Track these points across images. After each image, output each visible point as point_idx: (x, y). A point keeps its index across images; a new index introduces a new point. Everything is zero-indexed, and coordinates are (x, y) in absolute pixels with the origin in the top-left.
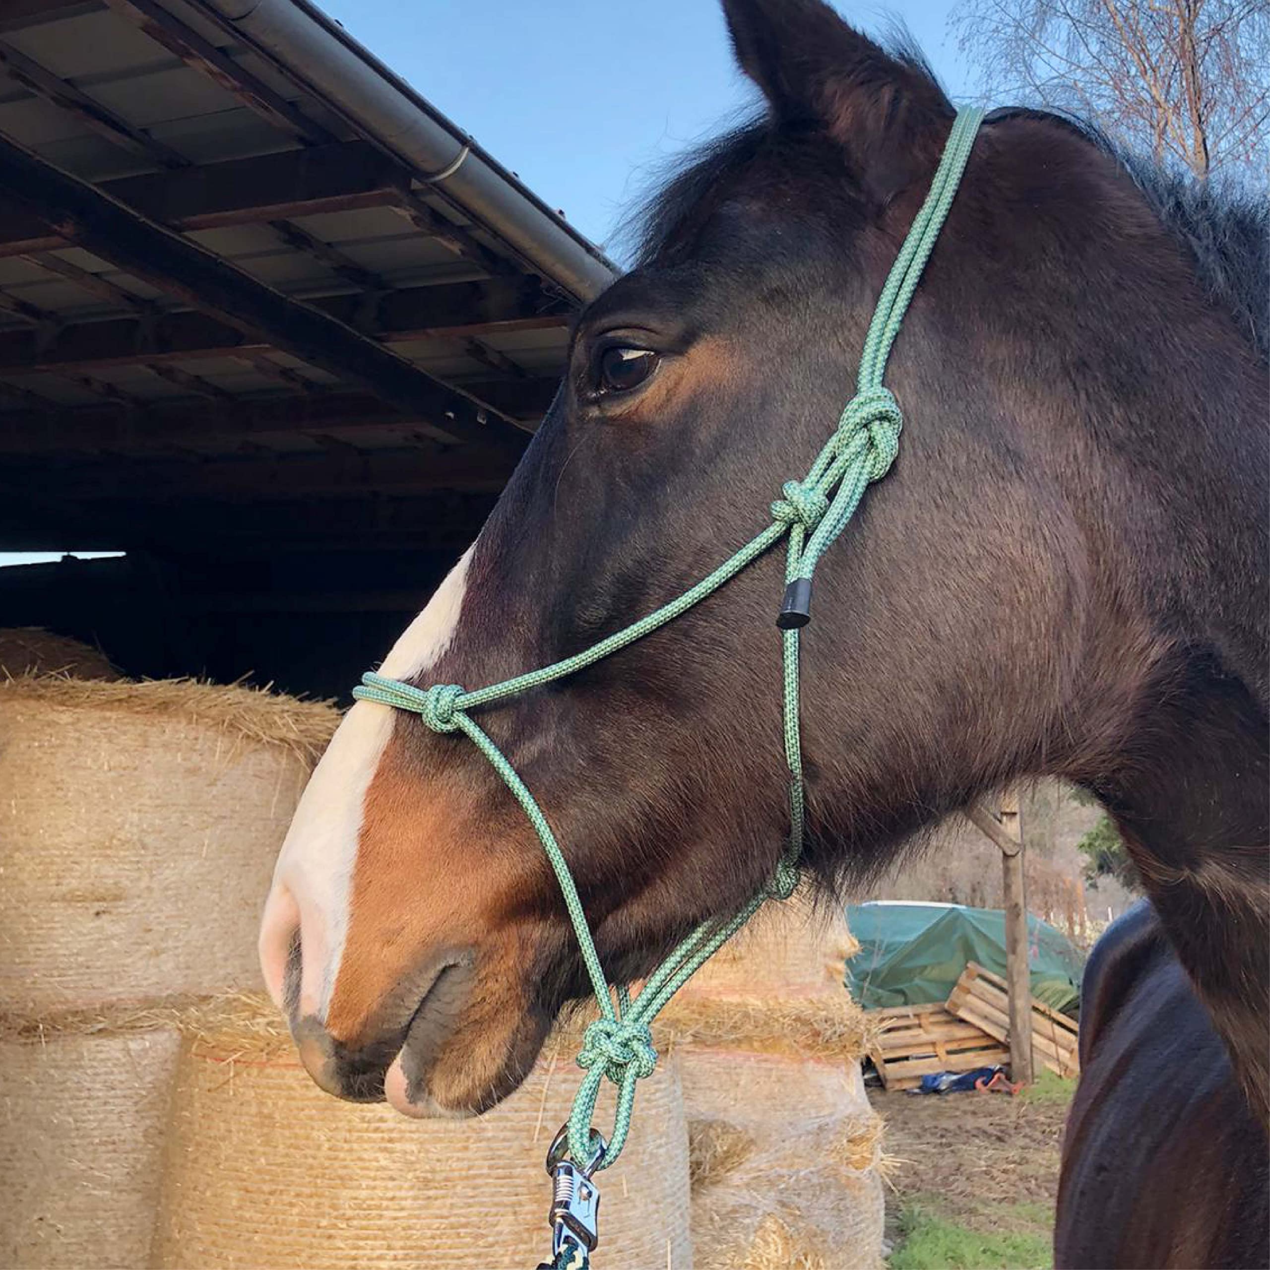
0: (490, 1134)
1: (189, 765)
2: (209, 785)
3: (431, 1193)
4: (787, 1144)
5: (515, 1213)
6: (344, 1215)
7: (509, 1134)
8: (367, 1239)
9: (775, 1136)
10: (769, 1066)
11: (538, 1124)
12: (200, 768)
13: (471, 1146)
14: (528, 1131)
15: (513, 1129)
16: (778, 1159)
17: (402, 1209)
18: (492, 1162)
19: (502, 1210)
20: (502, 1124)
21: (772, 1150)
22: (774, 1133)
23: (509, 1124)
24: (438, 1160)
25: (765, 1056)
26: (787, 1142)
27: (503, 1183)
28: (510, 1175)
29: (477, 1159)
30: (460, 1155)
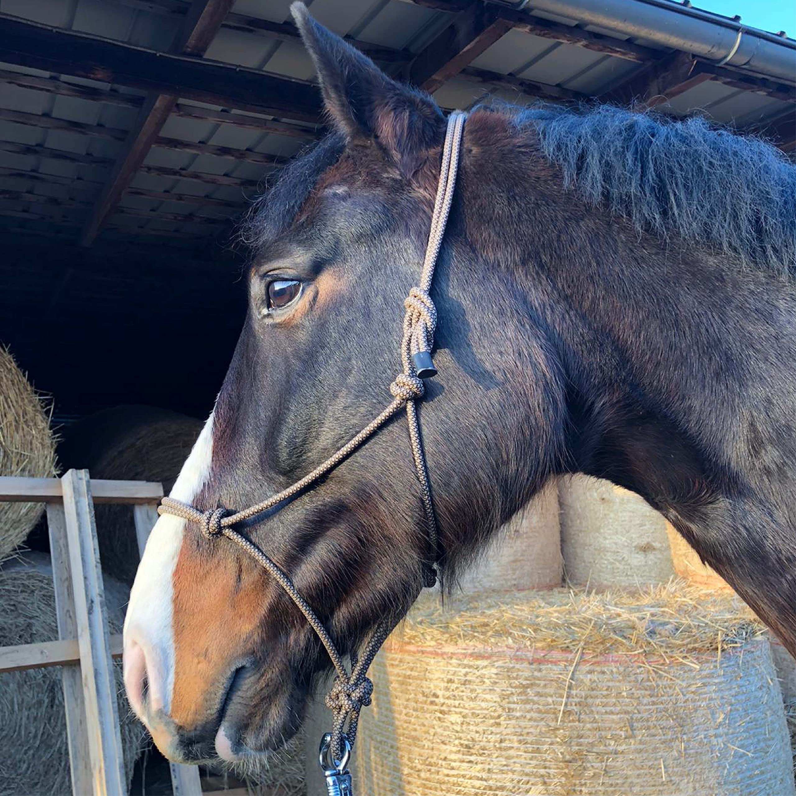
0: (518, 714)
3: (472, 758)
5: (545, 783)
6: (415, 767)
7: (535, 715)
8: (431, 789)
11: (562, 708)
13: (502, 723)
14: (554, 713)
15: (539, 711)
17: (453, 769)
18: (521, 738)
19: (533, 780)
20: (528, 707)
23: (536, 706)
24: (477, 732)
27: (532, 757)
28: (538, 751)
29: (507, 734)
30: (493, 729)
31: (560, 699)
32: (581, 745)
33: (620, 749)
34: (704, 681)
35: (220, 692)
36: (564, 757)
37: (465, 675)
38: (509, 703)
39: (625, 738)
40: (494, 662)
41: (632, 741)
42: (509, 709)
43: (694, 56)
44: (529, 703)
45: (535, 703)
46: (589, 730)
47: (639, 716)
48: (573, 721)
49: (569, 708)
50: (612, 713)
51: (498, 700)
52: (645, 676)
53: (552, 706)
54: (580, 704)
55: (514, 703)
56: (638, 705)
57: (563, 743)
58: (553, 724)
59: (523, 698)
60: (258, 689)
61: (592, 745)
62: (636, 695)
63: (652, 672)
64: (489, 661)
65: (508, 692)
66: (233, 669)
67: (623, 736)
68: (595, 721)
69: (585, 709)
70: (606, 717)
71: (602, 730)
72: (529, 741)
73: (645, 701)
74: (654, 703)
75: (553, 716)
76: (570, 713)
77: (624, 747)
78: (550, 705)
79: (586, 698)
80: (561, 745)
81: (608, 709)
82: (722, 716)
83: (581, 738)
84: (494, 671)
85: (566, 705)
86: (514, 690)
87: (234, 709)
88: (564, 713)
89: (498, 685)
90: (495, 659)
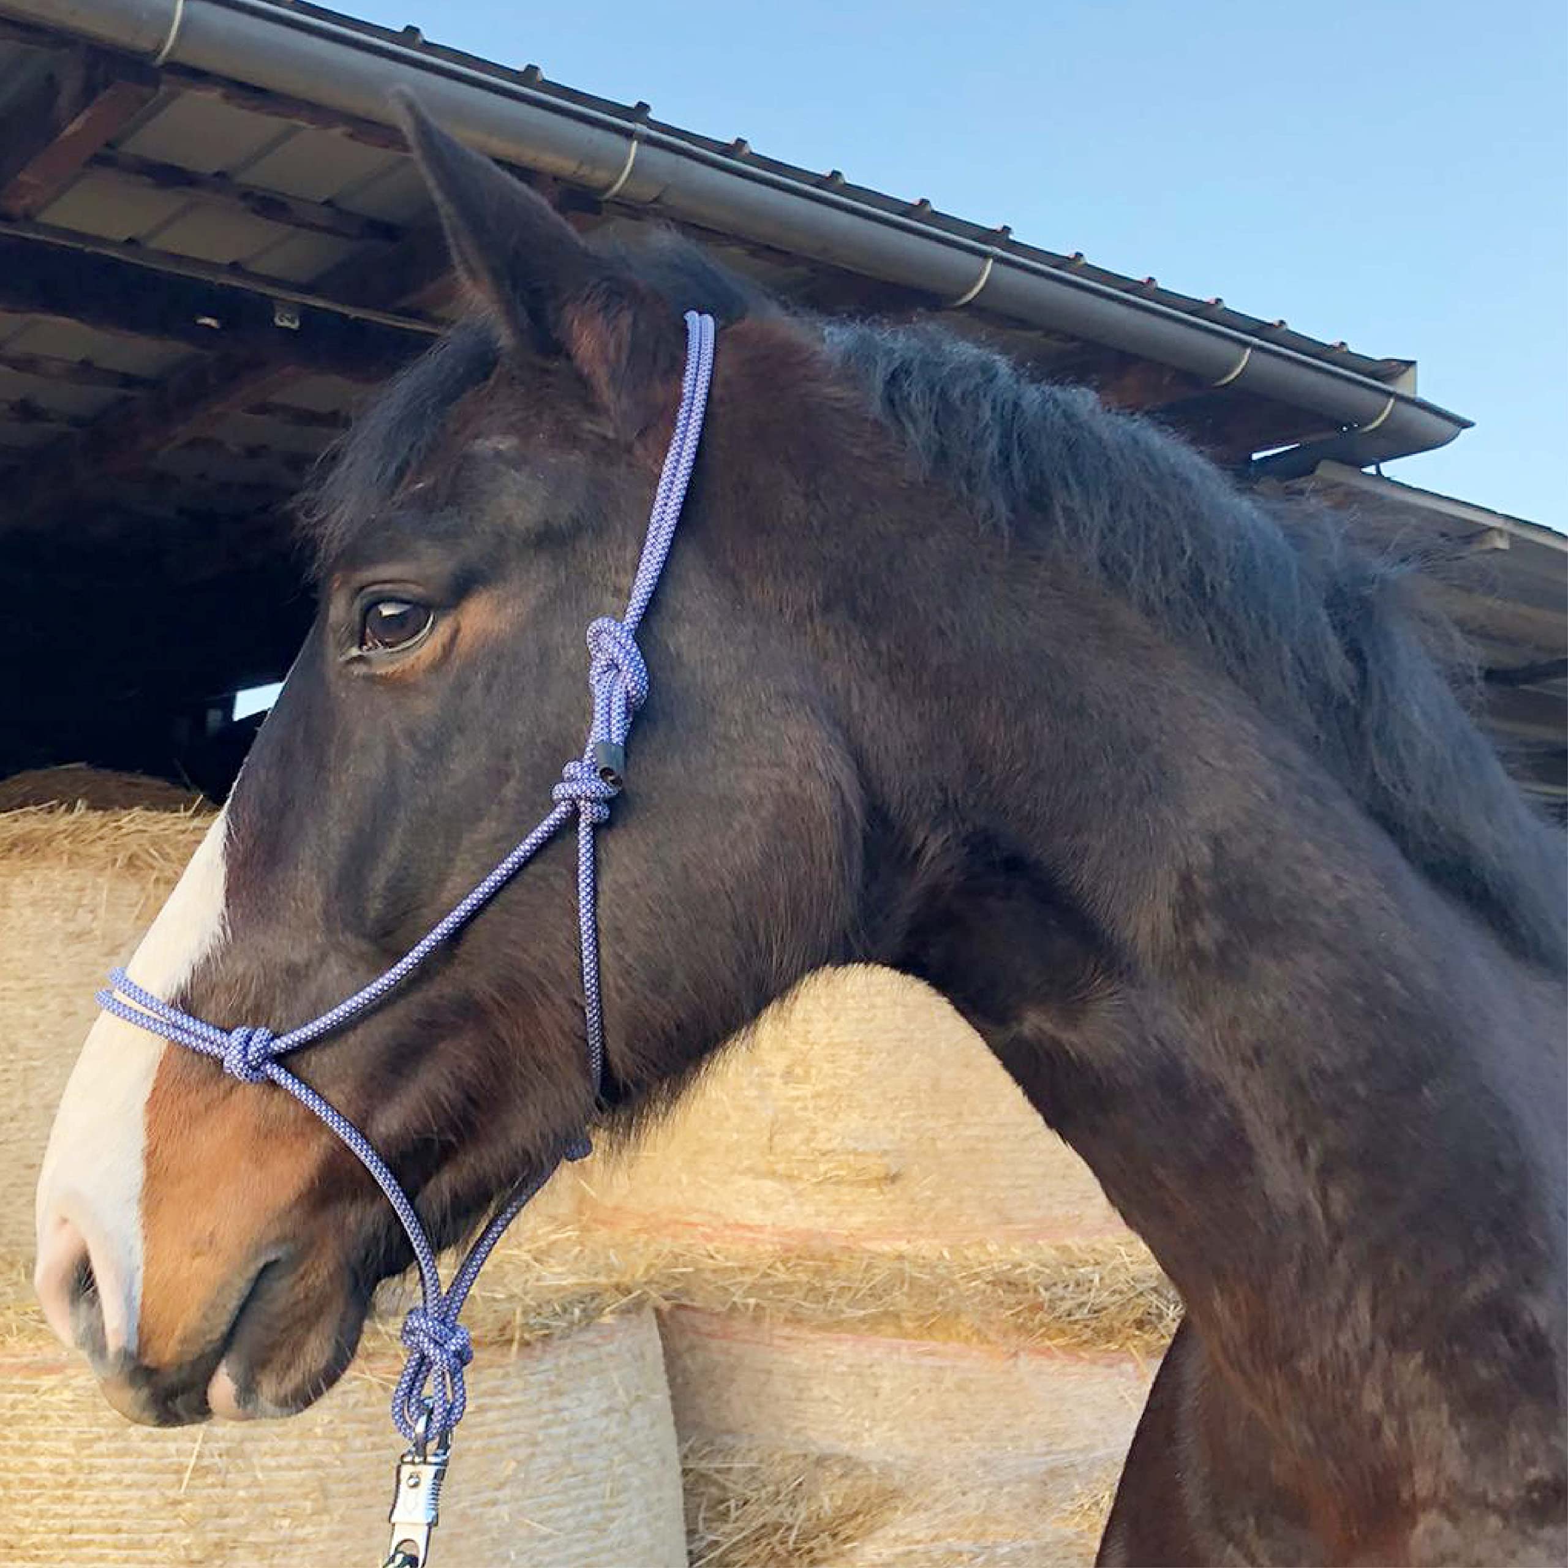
1: (71, 927)
2: (107, 955)
4: (972, 1498)
7: (140, 1477)
9: (947, 1484)
10: (936, 1362)
12: (91, 931)
13: (75, 1495)
14: (176, 1472)
15: (148, 1470)
16: (951, 1524)
18: (110, 1521)
20: (128, 1461)
21: (940, 1507)
22: (946, 1478)
24: (28, 1515)
25: (930, 1344)
26: (971, 1495)
27: (128, 1556)
28: (140, 1545)
29: (85, 1517)
30: (58, 1508)
31: (190, 1445)
32: (224, 1531)
33: (300, 1533)
34: (481, 1401)
35: (233, 1304)
36: (187, 1556)
37: (13, 1406)
38: (91, 1456)
39: (313, 1514)
40: (71, 1378)
41: (326, 1518)
42: (91, 1467)
43: (555, 179)
44: (131, 1456)
45: (140, 1454)
46: (244, 1500)
47: (343, 1472)
48: (213, 1486)
49: (206, 1462)
50: (291, 1468)
51: (72, 1451)
52: (361, 1396)
53: (175, 1459)
54: (228, 1452)
55: (102, 1456)
56: (344, 1450)
57: (190, 1526)
58: (171, 1494)
59: (119, 1444)
60: (291, 1301)
61: (245, 1529)
62: (341, 1434)
63: (376, 1387)
64: (60, 1377)
65: (90, 1436)
66: (261, 1265)
67: (309, 1511)
68: (255, 1483)
69: (239, 1461)
70: (275, 1475)
71: (269, 1501)
72: (125, 1528)
73: (358, 1443)
74: (375, 1447)
75: (173, 1477)
76: (207, 1470)
77: (309, 1529)
78: (172, 1456)
79: (242, 1441)
80: (186, 1531)
81: (283, 1460)
82: (513, 1464)
83: (226, 1516)
84: (68, 1395)
85: (200, 1456)
86: (102, 1431)
87: (251, 1334)
88: (194, 1470)
89: (72, 1423)
90: (71, 1372)
